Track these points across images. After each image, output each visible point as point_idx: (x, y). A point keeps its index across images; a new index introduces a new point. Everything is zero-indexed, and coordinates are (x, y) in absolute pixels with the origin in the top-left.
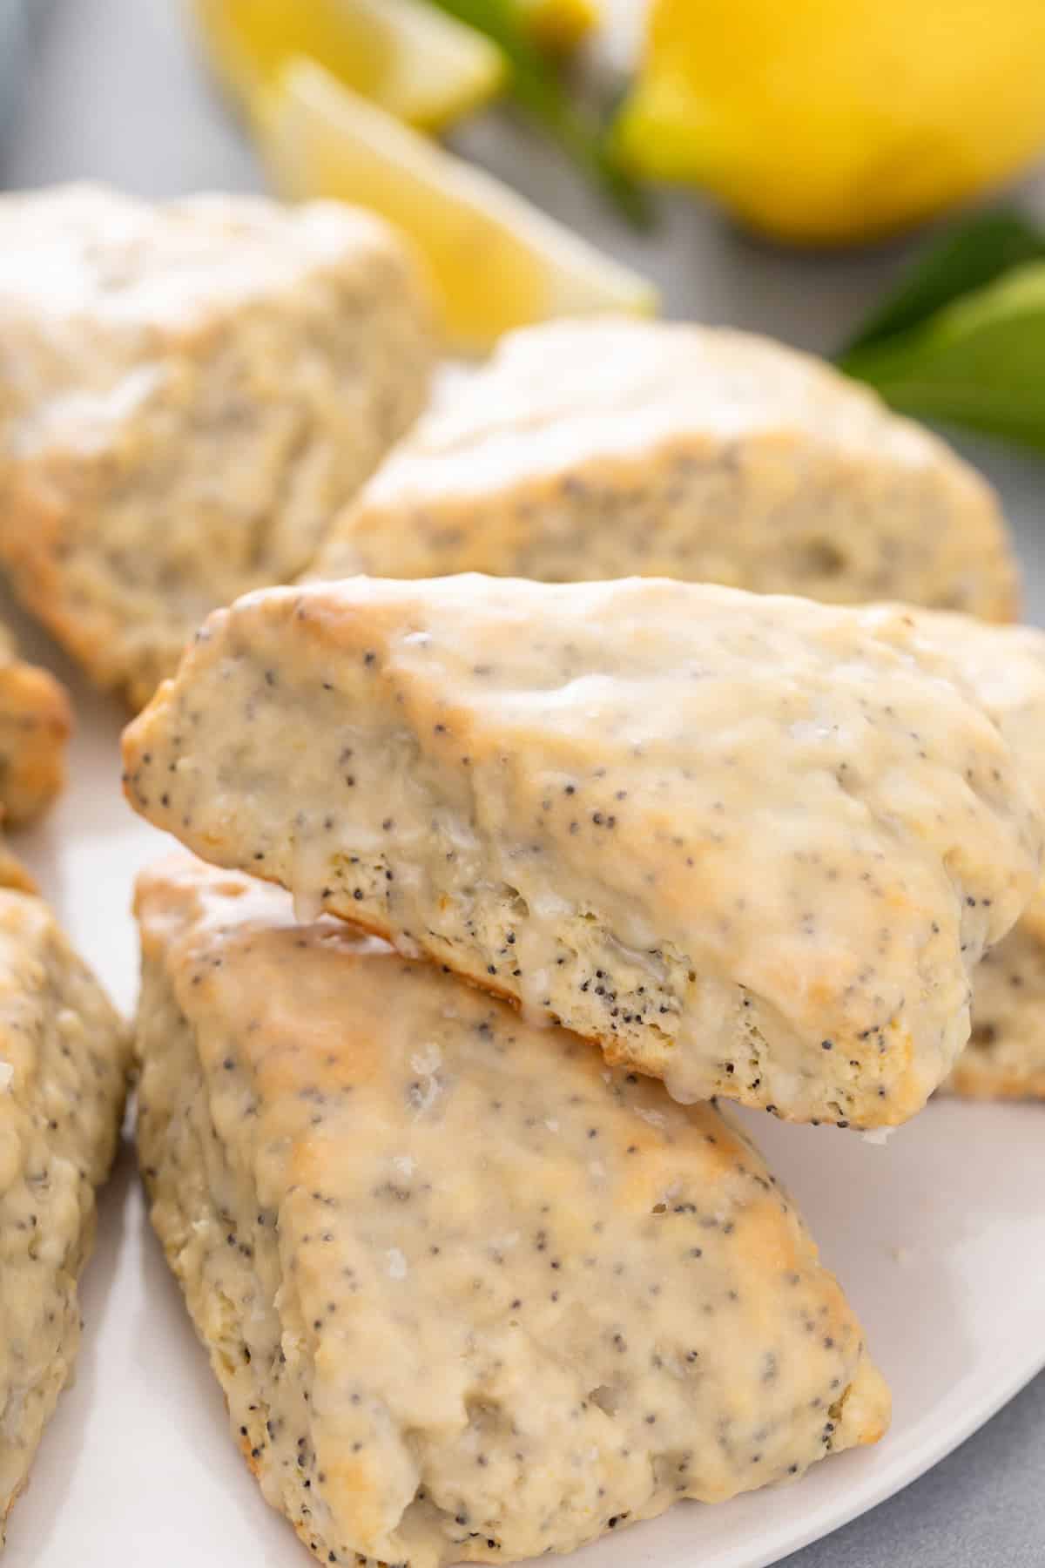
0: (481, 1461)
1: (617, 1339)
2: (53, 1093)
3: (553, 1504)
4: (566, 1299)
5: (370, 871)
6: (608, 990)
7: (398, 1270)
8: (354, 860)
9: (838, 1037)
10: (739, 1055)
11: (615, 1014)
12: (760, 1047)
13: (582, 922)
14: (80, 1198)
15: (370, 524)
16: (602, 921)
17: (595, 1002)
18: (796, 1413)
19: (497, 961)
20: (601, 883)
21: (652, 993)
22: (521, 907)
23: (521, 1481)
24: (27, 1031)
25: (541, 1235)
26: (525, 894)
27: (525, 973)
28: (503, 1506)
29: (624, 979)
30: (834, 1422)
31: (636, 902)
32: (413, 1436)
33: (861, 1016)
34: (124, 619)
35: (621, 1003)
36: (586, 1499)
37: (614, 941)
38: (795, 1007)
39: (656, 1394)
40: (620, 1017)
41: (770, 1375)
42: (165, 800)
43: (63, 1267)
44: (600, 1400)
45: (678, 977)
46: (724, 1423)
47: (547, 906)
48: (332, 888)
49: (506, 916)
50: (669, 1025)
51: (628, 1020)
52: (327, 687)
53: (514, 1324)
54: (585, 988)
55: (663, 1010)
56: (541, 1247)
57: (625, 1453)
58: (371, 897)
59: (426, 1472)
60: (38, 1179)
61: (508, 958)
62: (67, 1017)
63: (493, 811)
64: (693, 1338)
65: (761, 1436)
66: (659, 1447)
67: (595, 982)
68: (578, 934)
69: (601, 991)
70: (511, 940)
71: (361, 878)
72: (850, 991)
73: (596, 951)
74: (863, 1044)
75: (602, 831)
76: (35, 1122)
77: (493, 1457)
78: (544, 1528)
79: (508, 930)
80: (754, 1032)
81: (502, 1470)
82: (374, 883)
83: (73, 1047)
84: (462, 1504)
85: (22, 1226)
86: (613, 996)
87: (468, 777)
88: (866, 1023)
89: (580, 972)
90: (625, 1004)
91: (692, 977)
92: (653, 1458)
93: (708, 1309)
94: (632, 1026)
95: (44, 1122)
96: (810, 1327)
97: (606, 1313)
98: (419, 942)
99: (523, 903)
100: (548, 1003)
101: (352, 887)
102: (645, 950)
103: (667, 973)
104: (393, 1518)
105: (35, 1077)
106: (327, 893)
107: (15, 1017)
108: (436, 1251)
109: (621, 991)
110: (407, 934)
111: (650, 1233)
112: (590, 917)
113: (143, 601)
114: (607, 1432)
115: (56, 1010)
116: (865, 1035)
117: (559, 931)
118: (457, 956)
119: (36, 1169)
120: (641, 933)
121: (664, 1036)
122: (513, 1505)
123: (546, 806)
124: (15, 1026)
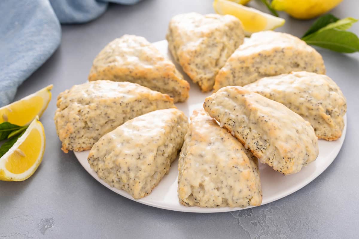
0: (199, 192)
1: (222, 182)
2: (173, 136)
3: (207, 200)
4: (217, 175)
5: (232, 122)
6: (258, 144)
7: (197, 165)
8: (231, 119)
9: (285, 157)
10: (271, 157)
11: (257, 147)
12: (274, 157)
13: (258, 134)
14: (172, 150)
15: (232, 60)
16: (261, 135)
17: (255, 145)
18: (243, 198)
19: (245, 137)
20: (263, 129)
21: (263, 146)
22: (251, 131)
23: (203, 196)
24: (170, 127)
25: (217, 166)
26: (252, 129)
27: (248, 139)
28: (201, 199)
29: (261, 143)
30: (250, 201)
31: (266, 133)
32: (192, 187)
33: (289, 156)
34: (198, 73)
35: (259, 146)
36: (211, 201)
37: (261, 138)
38: (281, 151)
39: (225, 190)
40: (258, 148)
41: (240, 192)
42: (209, 106)
43: (167, 158)
44: (218, 189)
45: (268, 144)
46: (233, 197)
47: (254, 131)
48: (226, 123)
49: (248, 131)
50: (264, 151)
51: (259, 149)
52: (236, 98)
53: (209, 176)
54: (255, 143)
55: (264, 149)
56: (216, 167)
57: (218, 196)
58: (231, 125)
59: (193, 192)
60: (166, 146)
61: (246, 137)
62: (179, 127)
63: (252, 117)
64: (232, 184)
65: (237, 200)
66: (224, 197)
67: (256, 143)
68: (257, 136)
69: (257, 144)
70: (248, 134)
71: (230, 122)
72: (289, 152)
73: (258, 138)
74: (288, 159)
75: (265, 122)
76: (167, 138)
77: (201, 192)
78: (205, 203)
79: (248, 133)
80: (274, 155)
81: (201, 194)
82: (232, 123)
83: (179, 130)
84: (196, 197)
85: (161, 151)
86: (258, 145)
87: (250, 112)
88: (290, 157)
89: (255, 141)
90: (259, 147)
91: (269, 145)
92: (223, 199)
93: (235, 181)
94: (259, 150)
95: (169, 139)
96: (248, 187)
97: (221, 178)
98: (235, 133)
99: (251, 130)
100: (249, 144)
101: (229, 123)
102: (264, 140)
103: (266, 144)
104: (187, 196)
105: (170, 133)
106: (225, 123)
107: (168, 124)
108: (203, 164)
109: (259, 145)
110: (234, 131)
111: (231, 169)
112: (259, 134)
113: (200, 71)
114: (217, 193)
115: (178, 125)
116: (289, 158)
117: (254, 135)
118: (239, 136)
119: (166, 144)
120: (265, 137)
121: (263, 152)
122: (202, 199)
123: (259, 117)
124: (168, 126)
